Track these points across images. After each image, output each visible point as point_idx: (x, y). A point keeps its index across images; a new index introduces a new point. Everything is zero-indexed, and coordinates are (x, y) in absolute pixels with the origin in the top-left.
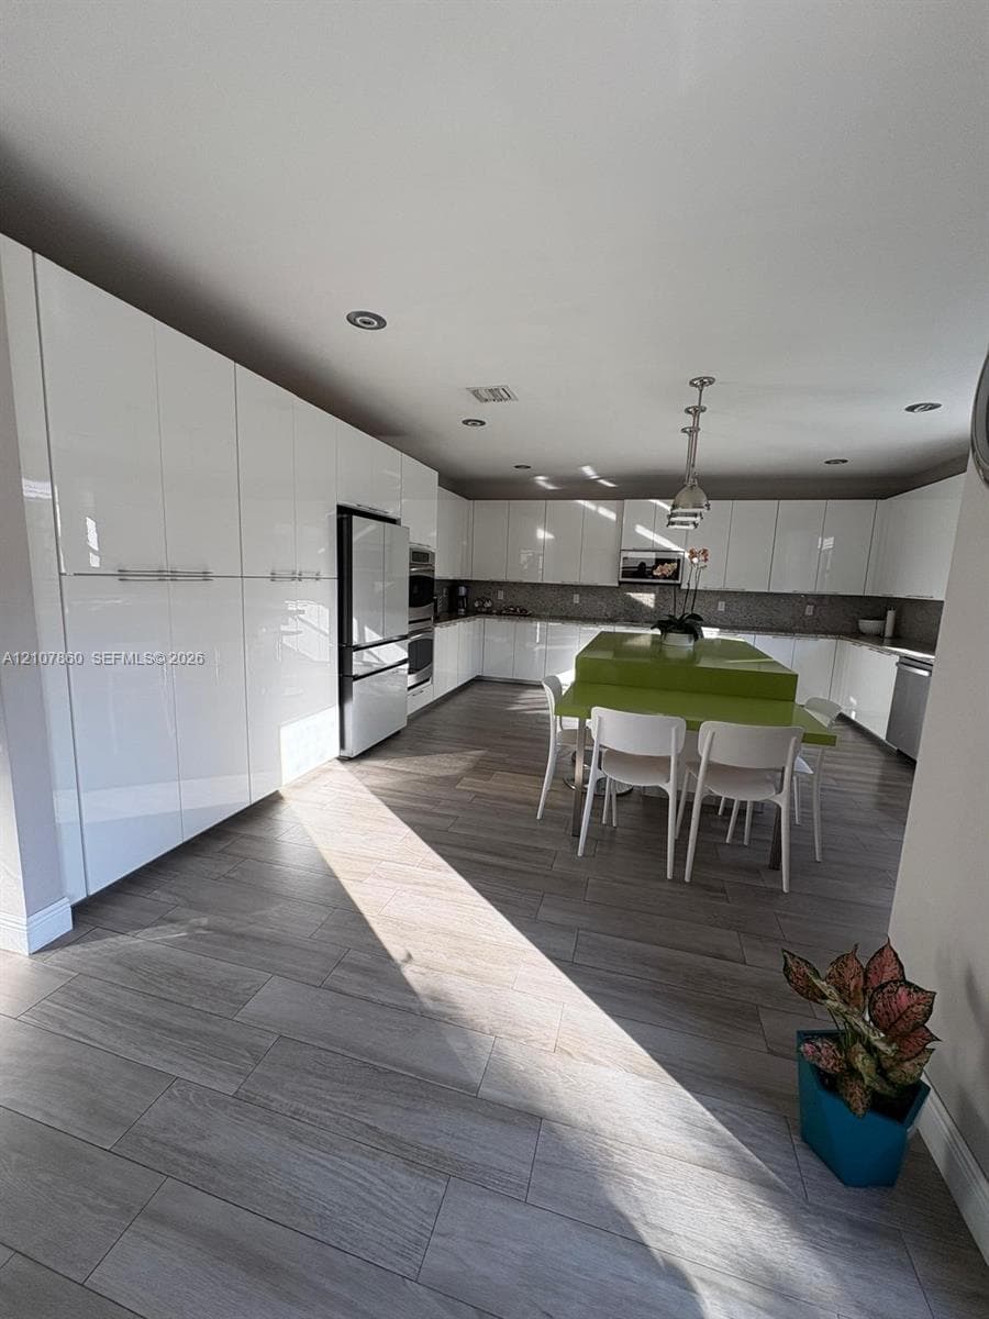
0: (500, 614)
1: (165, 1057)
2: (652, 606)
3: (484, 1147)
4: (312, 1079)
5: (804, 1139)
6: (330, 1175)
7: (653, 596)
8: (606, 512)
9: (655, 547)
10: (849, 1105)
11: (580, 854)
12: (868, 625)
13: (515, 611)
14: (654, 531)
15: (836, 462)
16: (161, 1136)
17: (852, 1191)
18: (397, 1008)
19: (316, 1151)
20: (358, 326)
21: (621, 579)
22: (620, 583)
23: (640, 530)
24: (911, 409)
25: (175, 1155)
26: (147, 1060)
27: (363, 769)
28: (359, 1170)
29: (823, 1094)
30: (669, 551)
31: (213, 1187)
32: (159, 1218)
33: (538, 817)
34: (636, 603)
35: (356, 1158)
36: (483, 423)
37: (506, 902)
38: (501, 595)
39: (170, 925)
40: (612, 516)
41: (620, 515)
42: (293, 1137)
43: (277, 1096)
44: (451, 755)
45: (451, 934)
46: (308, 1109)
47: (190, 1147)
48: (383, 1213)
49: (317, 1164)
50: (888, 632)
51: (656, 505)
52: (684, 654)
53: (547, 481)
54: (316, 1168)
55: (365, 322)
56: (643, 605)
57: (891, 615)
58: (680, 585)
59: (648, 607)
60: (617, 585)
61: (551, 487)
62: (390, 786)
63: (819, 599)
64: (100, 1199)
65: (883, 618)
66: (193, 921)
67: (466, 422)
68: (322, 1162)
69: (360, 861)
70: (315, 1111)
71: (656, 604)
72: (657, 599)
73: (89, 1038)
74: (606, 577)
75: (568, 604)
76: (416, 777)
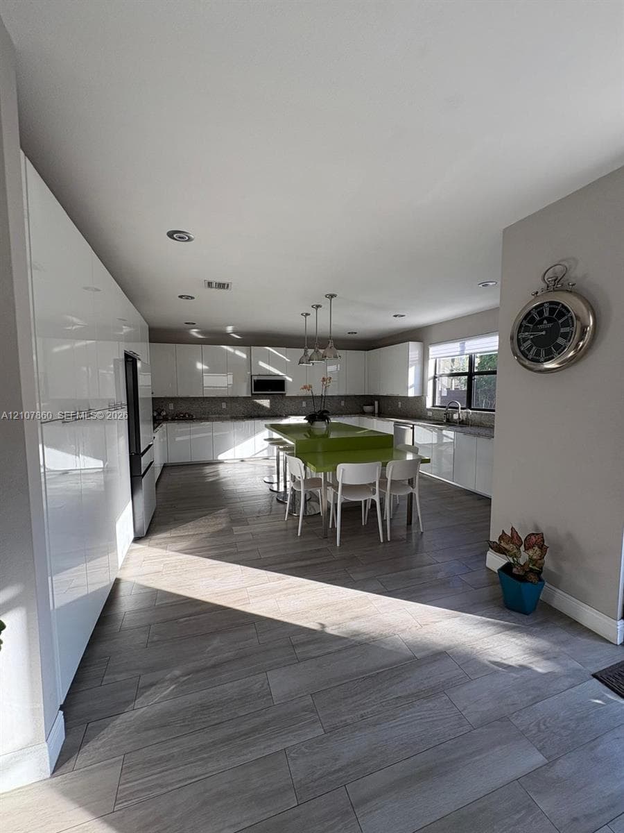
0: (173, 420)
1: (262, 747)
2: (269, 406)
3: (441, 674)
4: (350, 701)
5: (509, 609)
6: (407, 725)
7: (269, 401)
8: (240, 353)
9: (271, 373)
10: (532, 582)
11: (338, 545)
12: (368, 408)
13: (184, 416)
14: (269, 364)
15: (352, 333)
16: (316, 776)
17: (530, 616)
18: (346, 648)
19: (391, 722)
20: (176, 240)
21: (253, 392)
22: (252, 394)
23: (262, 364)
24: (395, 316)
25: (335, 776)
26: (251, 757)
27: (157, 541)
28: (414, 715)
29: (522, 584)
30: (278, 375)
31: (370, 770)
32: (364, 801)
33: (299, 535)
34: (260, 406)
35: (407, 712)
36: (192, 298)
37: (335, 579)
38: (171, 407)
39: (153, 688)
40: (244, 356)
41: (249, 355)
42: (375, 725)
43: (347, 717)
44: (207, 517)
45: (328, 605)
46: (365, 711)
47: (336, 767)
48: (441, 719)
49: (397, 726)
50: (376, 411)
51: (269, 351)
52: (323, 432)
53: (197, 332)
54: (400, 727)
55: (180, 238)
56: (263, 406)
57: (376, 403)
58: (285, 394)
59: (266, 408)
60: (250, 395)
61: (200, 337)
62: (193, 547)
63: (346, 398)
64: (326, 823)
65: (373, 404)
66: (169, 676)
67: (181, 297)
68: (397, 724)
69: (233, 593)
70: (369, 710)
71: (271, 406)
72: (271, 403)
73: (196, 777)
74: (244, 391)
75: (219, 409)
76: (203, 536)
